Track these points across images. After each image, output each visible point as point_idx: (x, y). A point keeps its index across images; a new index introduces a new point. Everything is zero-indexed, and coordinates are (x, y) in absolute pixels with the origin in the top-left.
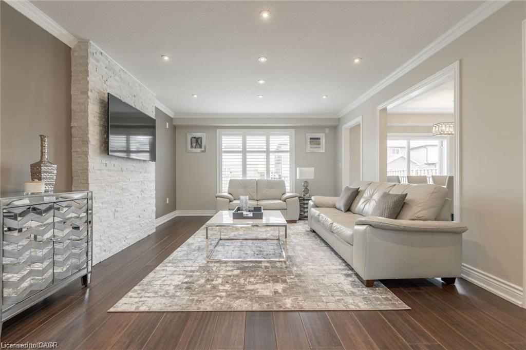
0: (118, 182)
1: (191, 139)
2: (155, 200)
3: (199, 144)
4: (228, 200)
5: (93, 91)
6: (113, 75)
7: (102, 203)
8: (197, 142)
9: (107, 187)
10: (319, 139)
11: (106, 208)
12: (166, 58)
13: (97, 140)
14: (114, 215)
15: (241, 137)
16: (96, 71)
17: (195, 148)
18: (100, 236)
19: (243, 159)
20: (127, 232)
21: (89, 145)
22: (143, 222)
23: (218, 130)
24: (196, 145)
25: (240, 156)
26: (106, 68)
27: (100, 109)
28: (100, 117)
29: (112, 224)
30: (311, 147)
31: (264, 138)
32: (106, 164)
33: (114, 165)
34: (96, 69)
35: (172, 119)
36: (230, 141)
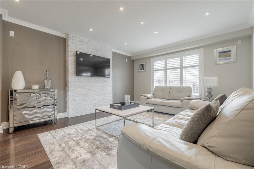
0: (86, 86)
1: (140, 66)
2: (112, 95)
3: (143, 68)
4: (146, 98)
5: (71, 52)
6: (83, 44)
7: (76, 94)
8: (142, 66)
9: (78, 88)
10: (230, 51)
11: (78, 96)
12: (91, 30)
13: (74, 70)
14: (83, 99)
15: (164, 61)
16: (73, 44)
17: (141, 70)
18: (75, 107)
19: (165, 73)
20: (92, 107)
21: (69, 72)
22: (103, 104)
23: (152, 59)
24: (142, 68)
25: (163, 72)
26: (79, 42)
27: (75, 58)
28: (75, 62)
29: (81, 103)
30: (220, 60)
31: (179, 59)
32: (78, 79)
33: (83, 80)
34: (73, 43)
35: (130, 57)
36: (158, 64)
